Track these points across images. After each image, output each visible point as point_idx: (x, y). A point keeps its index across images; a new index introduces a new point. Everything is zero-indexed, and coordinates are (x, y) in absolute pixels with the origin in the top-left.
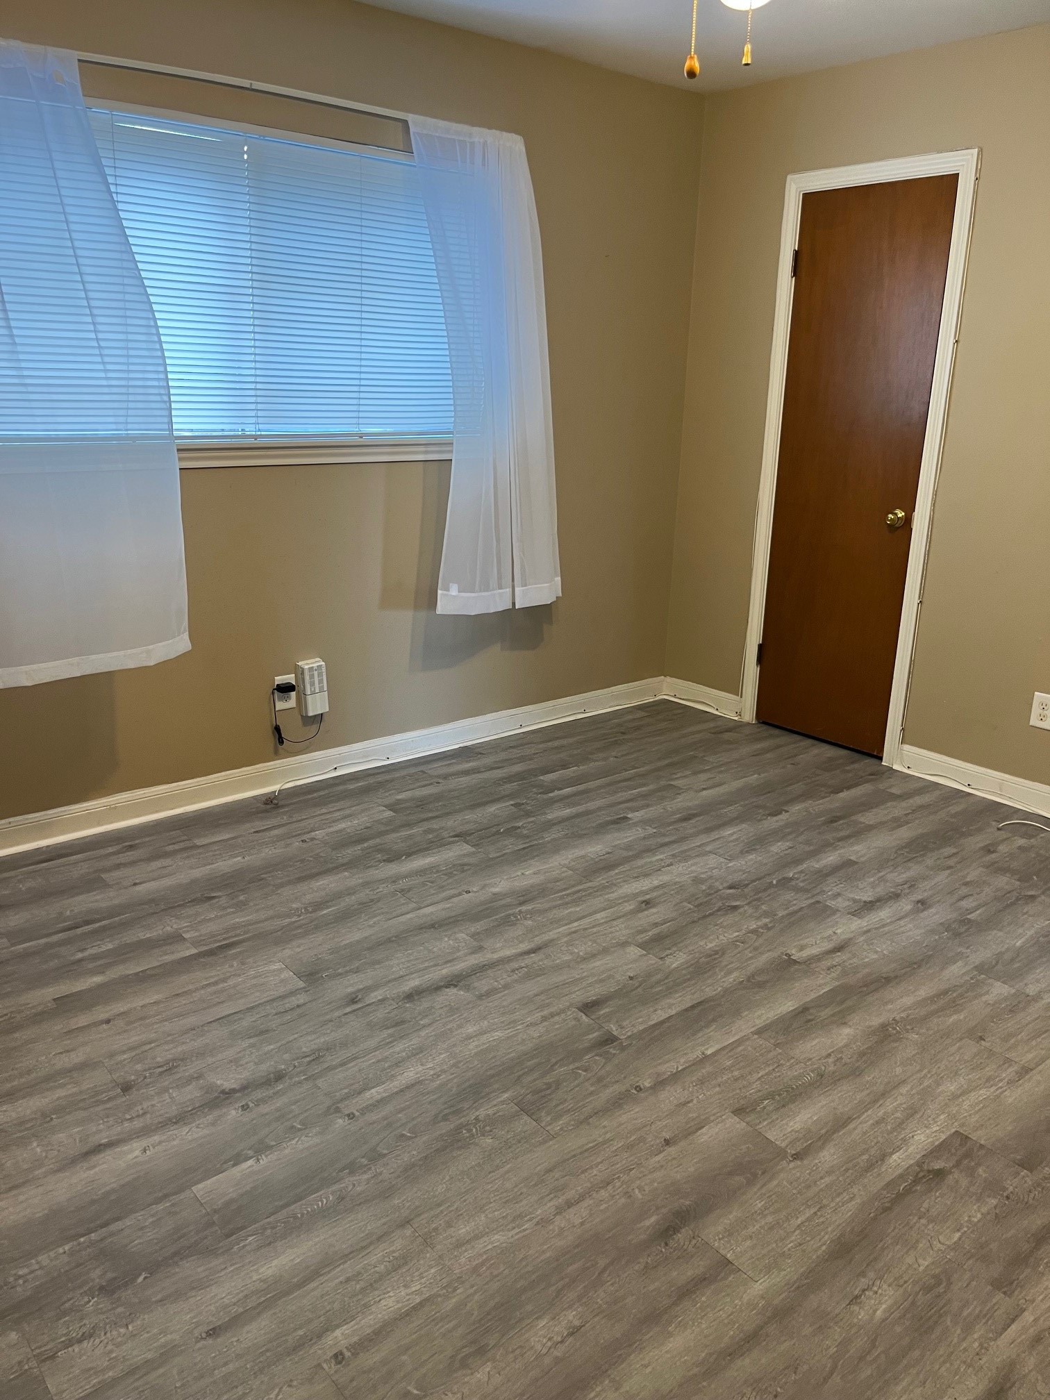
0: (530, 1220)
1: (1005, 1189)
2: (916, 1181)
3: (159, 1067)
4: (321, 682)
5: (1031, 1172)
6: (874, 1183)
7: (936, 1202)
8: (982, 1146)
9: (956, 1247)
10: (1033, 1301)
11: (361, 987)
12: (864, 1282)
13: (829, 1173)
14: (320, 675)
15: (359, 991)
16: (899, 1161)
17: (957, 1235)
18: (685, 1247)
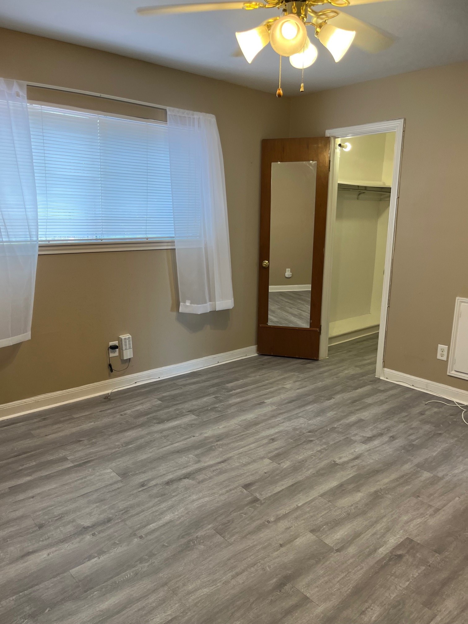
0: (220, 582)
1: (428, 562)
2: (390, 560)
3: (55, 517)
4: (129, 344)
5: (440, 554)
6: (371, 561)
7: (399, 569)
8: (418, 544)
9: (407, 588)
10: (440, 611)
11: (146, 479)
12: (367, 605)
13: (352, 557)
14: (129, 341)
15: (146, 481)
16: (383, 551)
17: (408, 583)
18: (288, 592)
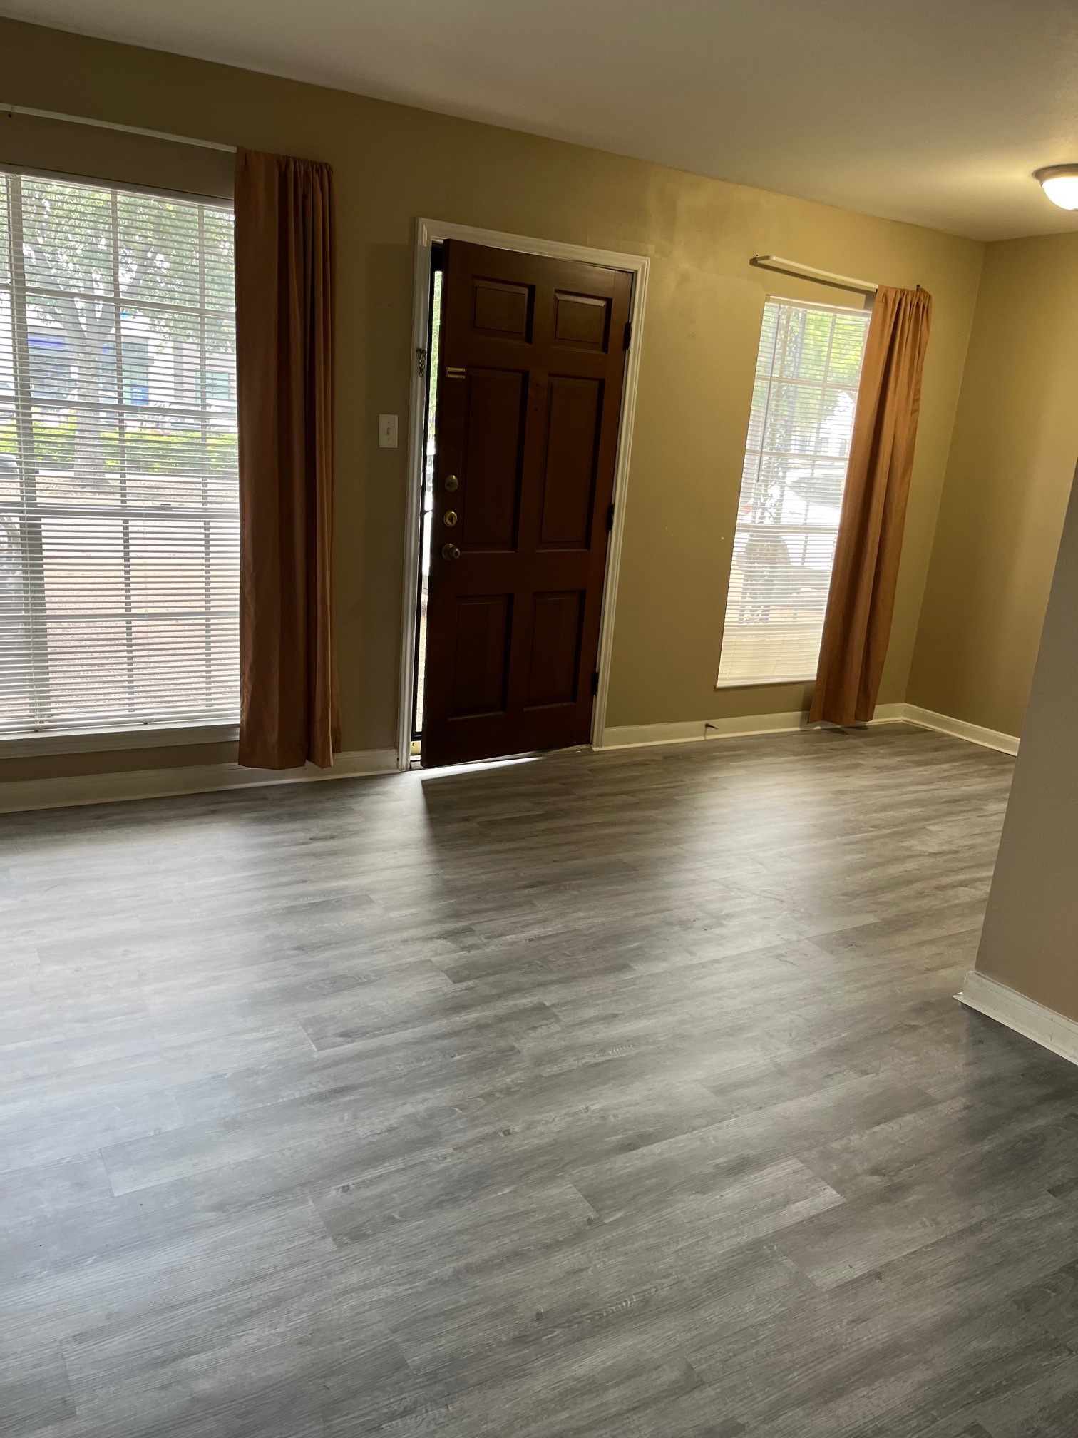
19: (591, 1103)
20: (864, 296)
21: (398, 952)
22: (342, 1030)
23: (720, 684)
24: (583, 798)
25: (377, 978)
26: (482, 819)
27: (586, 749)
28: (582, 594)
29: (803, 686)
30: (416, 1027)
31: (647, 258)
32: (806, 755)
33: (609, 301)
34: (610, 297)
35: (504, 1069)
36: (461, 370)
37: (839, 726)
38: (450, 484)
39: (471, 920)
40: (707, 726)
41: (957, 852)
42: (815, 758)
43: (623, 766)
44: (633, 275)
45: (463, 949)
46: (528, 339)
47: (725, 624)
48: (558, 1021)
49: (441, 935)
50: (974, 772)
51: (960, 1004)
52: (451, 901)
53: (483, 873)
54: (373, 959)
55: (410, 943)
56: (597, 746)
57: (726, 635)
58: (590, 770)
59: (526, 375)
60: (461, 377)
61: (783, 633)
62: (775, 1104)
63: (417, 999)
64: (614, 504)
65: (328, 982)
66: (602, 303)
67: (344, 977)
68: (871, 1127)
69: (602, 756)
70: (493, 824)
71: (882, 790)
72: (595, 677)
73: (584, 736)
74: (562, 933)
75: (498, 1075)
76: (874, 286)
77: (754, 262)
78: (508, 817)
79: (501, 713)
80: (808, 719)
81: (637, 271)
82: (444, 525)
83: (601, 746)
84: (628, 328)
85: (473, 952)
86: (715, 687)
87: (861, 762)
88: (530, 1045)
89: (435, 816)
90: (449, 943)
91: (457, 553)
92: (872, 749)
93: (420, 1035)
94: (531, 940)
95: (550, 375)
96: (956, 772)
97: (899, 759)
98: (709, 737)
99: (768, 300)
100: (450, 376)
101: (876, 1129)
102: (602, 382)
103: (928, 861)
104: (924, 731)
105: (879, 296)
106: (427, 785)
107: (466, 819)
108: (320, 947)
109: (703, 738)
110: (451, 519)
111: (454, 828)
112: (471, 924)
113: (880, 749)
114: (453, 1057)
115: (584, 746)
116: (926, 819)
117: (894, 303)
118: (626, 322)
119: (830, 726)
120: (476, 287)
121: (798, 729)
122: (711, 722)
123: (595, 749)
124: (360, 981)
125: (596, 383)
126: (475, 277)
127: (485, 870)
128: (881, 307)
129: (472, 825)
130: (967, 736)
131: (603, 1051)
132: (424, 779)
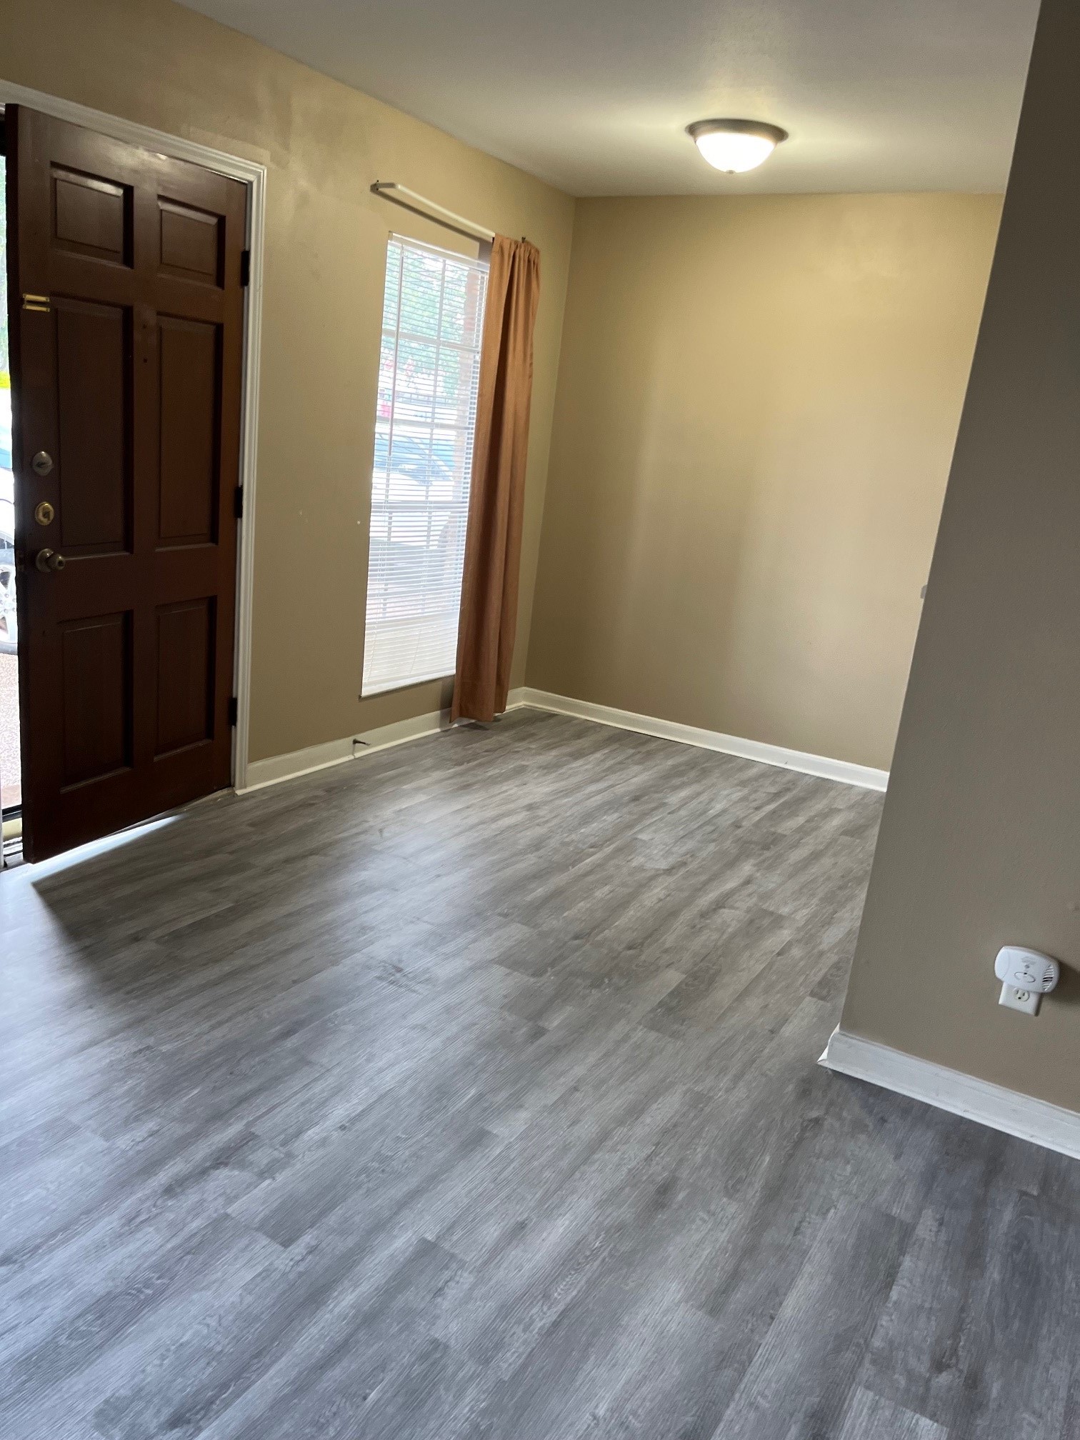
19: (594, 1403)
20: (477, 244)
21: (171, 1216)
22: (166, 1413)
23: (366, 691)
24: (268, 871)
25: (165, 1281)
26: (158, 933)
27: (229, 794)
28: (212, 603)
29: (441, 683)
30: (278, 1358)
31: (263, 167)
32: (468, 762)
33: (222, 220)
34: (222, 213)
35: (447, 1389)
36: (42, 299)
37: (473, 721)
38: (41, 465)
39: (242, 1118)
40: (355, 742)
41: (684, 864)
42: (480, 765)
43: (288, 811)
44: (247, 186)
45: (262, 1175)
46: (128, 259)
47: (367, 621)
48: (462, 1265)
49: (218, 1158)
50: (628, 758)
51: (830, 1072)
52: (196, 1092)
53: (213, 1028)
54: (138, 1244)
55: (179, 1190)
56: (241, 788)
57: (368, 634)
58: (252, 825)
59: (128, 312)
60: (44, 309)
61: (419, 627)
62: (781, 1304)
63: (249, 1299)
64: (242, 486)
65: (90, 1317)
66: (213, 221)
67: (110, 1297)
68: (887, 1297)
69: (252, 801)
70: (177, 937)
71: (566, 796)
72: (233, 703)
73: (223, 777)
74: (375, 1102)
75: (447, 1408)
76: (489, 234)
77: (375, 188)
78: (191, 921)
79: (128, 769)
80: (447, 717)
81: (251, 183)
82: (37, 524)
83: (245, 787)
84: (246, 256)
85: (280, 1177)
86: (360, 697)
87: (524, 763)
88: (454, 1327)
89: (87, 942)
90: (236, 1173)
91: (60, 563)
92: (524, 744)
93: (294, 1373)
94: (343, 1128)
95: (159, 314)
96: (612, 762)
97: (554, 753)
98: (358, 755)
99: (391, 238)
100: (29, 307)
101: (894, 1295)
102: (219, 329)
103: (669, 880)
104: (552, 715)
105: (496, 247)
106: (45, 889)
107: (136, 939)
108: (38, 1247)
109: (352, 757)
110: (46, 514)
111: (130, 956)
112: (249, 1125)
113: (530, 742)
114: (365, 1398)
115: (225, 792)
116: (630, 826)
117: (509, 255)
118: (242, 249)
119: (466, 721)
120: (56, 179)
121: (438, 730)
122: (359, 737)
123: (239, 792)
124: (142, 1297)
125: (212, 328)
126: (55, 165)
127: (213, 1022)
128: (497, 258)
129: (149, 946)
130: (592, 717)
131: (546, 1296)
132: (36, 879)
